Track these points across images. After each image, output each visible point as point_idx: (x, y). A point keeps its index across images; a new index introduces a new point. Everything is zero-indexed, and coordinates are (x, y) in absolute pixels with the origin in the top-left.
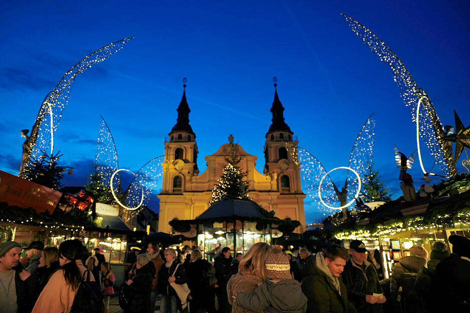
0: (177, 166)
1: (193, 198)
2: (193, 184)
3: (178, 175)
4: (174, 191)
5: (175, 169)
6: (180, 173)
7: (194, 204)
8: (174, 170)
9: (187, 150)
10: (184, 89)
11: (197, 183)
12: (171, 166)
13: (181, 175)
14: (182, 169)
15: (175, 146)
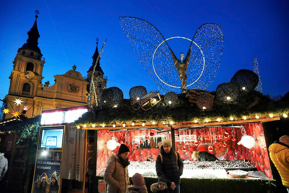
0: (27, 76)
1: (43, 102)
2: (44, 92)
3: (28, 82)
4: (23, 93)
5: (26, 77)
6: (30, 81)
7: (43, 106)
8: (24, 78)
9: (37, 66)
10: (36, 19)
11: (47, 92)
12: (22, 75)
13: (30, 83)
14: (32, 79)
15: (27, 60)
